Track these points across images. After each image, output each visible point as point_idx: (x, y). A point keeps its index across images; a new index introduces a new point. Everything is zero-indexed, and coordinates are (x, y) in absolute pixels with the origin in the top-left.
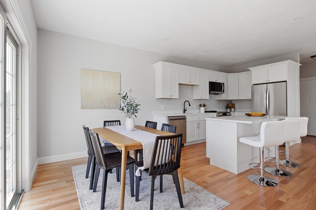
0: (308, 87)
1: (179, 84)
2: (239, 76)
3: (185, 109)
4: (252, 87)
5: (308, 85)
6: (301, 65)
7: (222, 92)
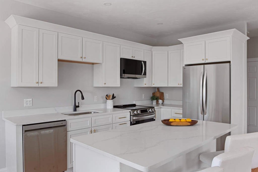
0: (256, 70)
1: (59, 60)
2: (169, 52)
3: (77, 105)
4: (184, 68)
5: (256, 68)
6: (249, 38)
7: (142, 76)
